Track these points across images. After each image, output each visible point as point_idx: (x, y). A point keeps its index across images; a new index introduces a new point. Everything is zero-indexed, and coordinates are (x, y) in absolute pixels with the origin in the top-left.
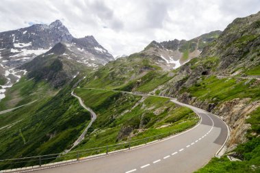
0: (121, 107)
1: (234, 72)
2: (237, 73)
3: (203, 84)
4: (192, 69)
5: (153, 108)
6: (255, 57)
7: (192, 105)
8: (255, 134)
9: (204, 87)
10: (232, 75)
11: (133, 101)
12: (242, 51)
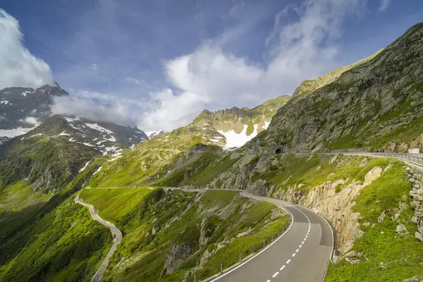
0: (165, 213)
1: (314, 147)
2: (318, 148)
3: (281, 165)
4: (262, 146)
5: (216, 208)
6: (334, 127)
7: (271, 196)
8: (369, 224)
9: (283, 170)
10: (313, 151)
11: (184, 201)
12: (318, 120)
